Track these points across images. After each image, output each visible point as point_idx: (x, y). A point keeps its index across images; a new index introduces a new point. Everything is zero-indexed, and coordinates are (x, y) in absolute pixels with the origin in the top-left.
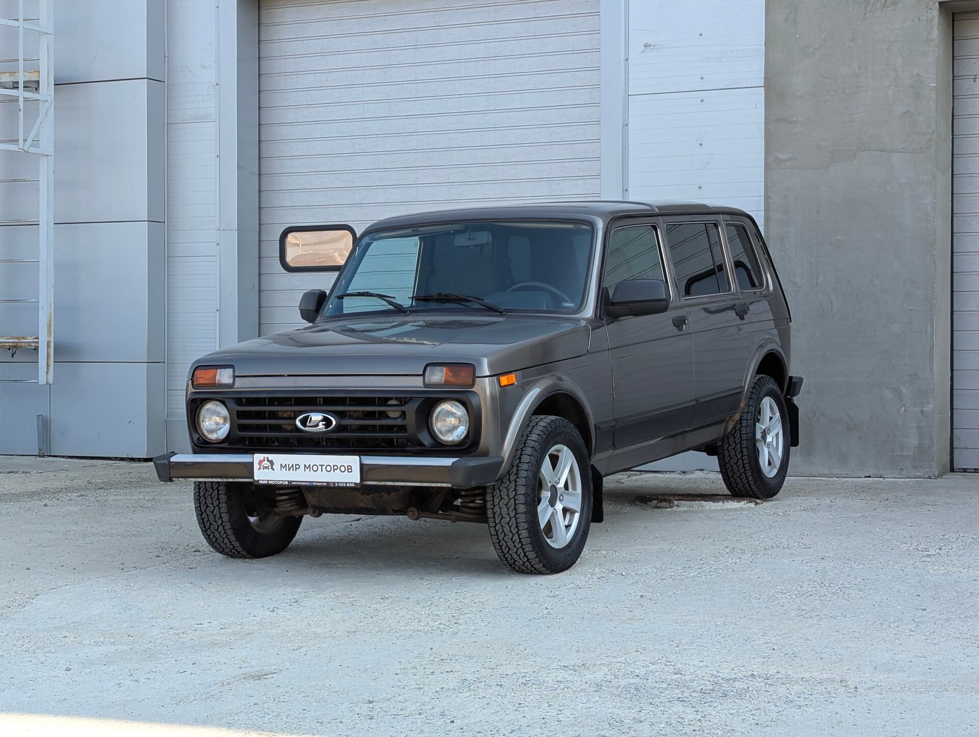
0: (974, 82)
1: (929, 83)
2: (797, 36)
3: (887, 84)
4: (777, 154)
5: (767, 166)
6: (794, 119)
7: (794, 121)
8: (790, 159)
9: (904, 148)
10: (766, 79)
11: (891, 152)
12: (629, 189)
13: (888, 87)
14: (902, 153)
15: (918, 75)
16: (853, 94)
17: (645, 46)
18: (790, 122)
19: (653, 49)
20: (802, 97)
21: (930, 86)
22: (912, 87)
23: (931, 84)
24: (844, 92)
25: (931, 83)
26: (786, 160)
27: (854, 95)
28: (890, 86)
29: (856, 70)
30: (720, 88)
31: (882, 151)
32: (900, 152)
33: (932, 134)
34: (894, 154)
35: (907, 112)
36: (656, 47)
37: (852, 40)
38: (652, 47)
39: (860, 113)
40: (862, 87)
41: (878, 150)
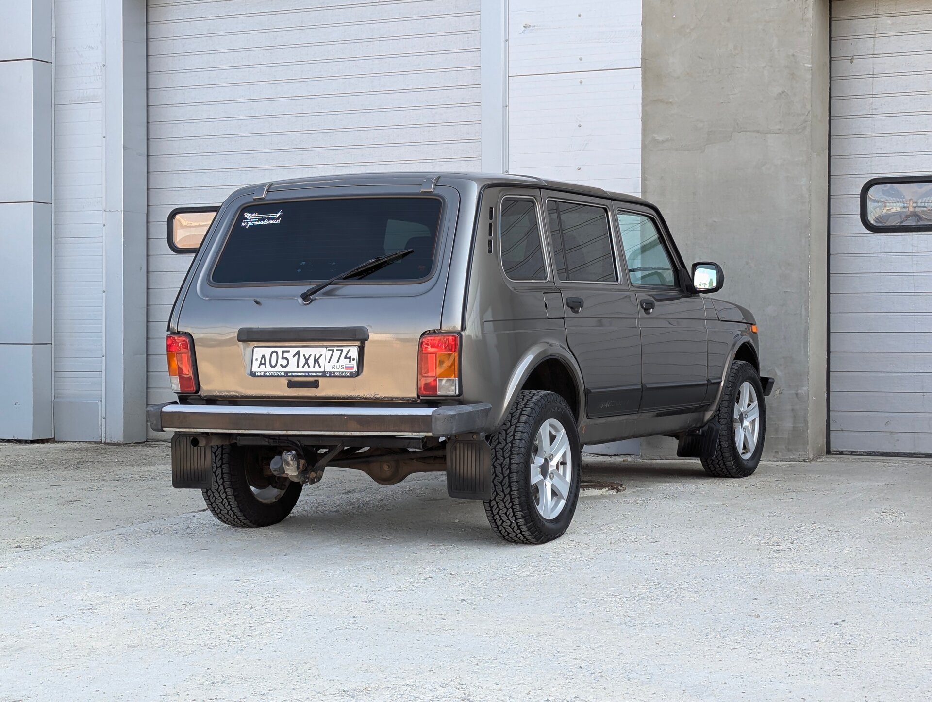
0: (851, 63)
1: (804, 64)
2: (674, 16)
3: (763, 65)
4: (654, 135)
5: (644, 147)
6: (671, 100)
7: (671, 102)
8: (667, 140)
9: (780, 129)
10: (644, 60)
11: (766, 133)
12: (510, 171)
14: (777, 135)
15: (793, 55)
16: (729, 74)
17: (524, 27)
18: (667, 103)
19: (533, 29)
20: (678, 78)
21: (805, 66)
22: (787, 67)
23: (806, 65)
24: (719, 73)
25: (807, 64)
26: (663, 142)
27: (729, 76)
28: (765, 66)
29: (732, 50)
30: (599, 69)
31: (758, 132)
32: (776, 133)
33: (807, 115)
34: (769, 136)
35: (783, 92)
36: (536, 27)
37: (728, 20)
38: (531, 28)
39: (735, 94)
40: (738, 67)
41: (754, 131)
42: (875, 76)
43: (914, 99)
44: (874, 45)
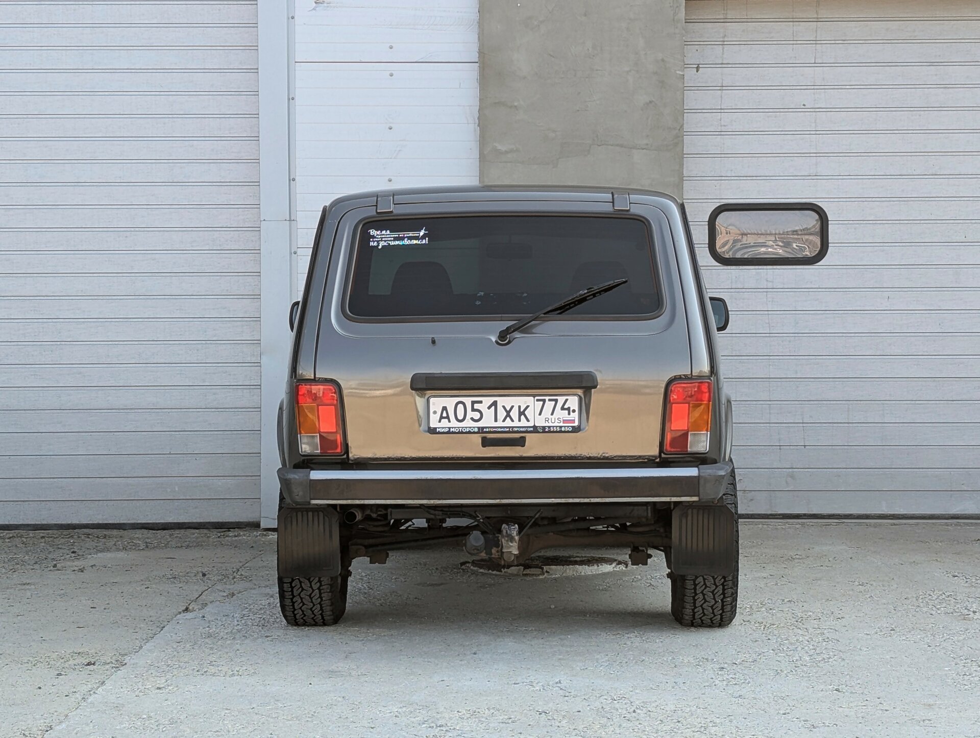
0: (697, 72)
1: (676, 71)
2: (519, 5)
3: (627, 69)
4: (495, 144)
5: (482, 158)
6: (516, 104)
7: (516, 106)
8: (511, 151)
9: (647, 144)
10: (481, 53)
11: (631, 148)
12: (297, 179)
13: (628, 72)
14: (645, 150)
15: (663, 60)
16: (587, 78)
17: (316, 3)
18: (511, 107)
19: (328, 7)
20: (525, 78)
21: (677, 74)
22: (655, 73)
23: (678, 72)
24: (575, 76)
25: (679, 70)
26: (506, 152)
27: (587, 80)
28: (630, 71)
29: (590, 49)
30: (415, 61)
31: (622, 146)
32: (643, 149)
33: (679, 130)
34: (634, 151)
35: (651, 102)
36: (330, 5)
37: (585, 15)
38: (325, 5)
39: (594, 101)
40: (597, 70)
41: (617, 145)
42: (724, 88)
43: (768, 117)
44: (723, 54)
